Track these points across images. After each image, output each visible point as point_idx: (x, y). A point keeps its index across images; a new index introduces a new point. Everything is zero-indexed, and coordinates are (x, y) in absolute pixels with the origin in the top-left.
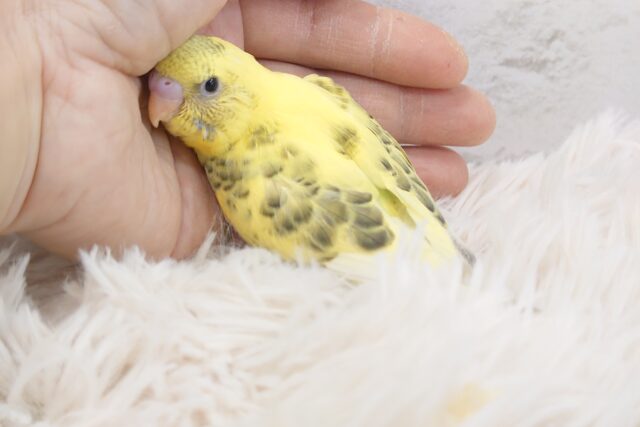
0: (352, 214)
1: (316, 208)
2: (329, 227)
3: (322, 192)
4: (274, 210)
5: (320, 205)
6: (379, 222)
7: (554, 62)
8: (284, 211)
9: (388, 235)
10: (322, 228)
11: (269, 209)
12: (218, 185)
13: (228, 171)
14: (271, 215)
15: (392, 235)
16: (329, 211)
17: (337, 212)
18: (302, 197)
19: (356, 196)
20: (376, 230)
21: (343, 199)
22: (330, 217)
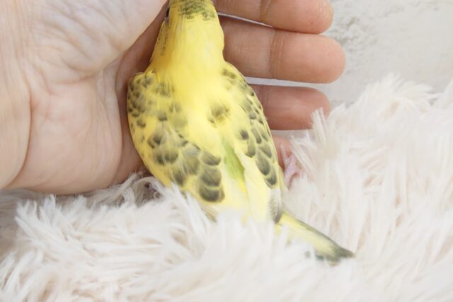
0: (201, 171)
1: (181, 157)
2: (184, 172)
3: (188, 146)
4: (155, 145)
5: (184, 155)
6: (217, 183)
7: (352, 40)
8: (161, 149)
9: (220, 195)
10: (180, 172)
11: (153, 143)
12: (131, 110)
13: (138, 102)
14: (153, 147)
15: (223, 196)
16: (188, 162)
17: (193, 166)
18: (174, 145)
19: (210, 158)
20: (213, 189)
21: (200, 157)
22: (186, 166)
